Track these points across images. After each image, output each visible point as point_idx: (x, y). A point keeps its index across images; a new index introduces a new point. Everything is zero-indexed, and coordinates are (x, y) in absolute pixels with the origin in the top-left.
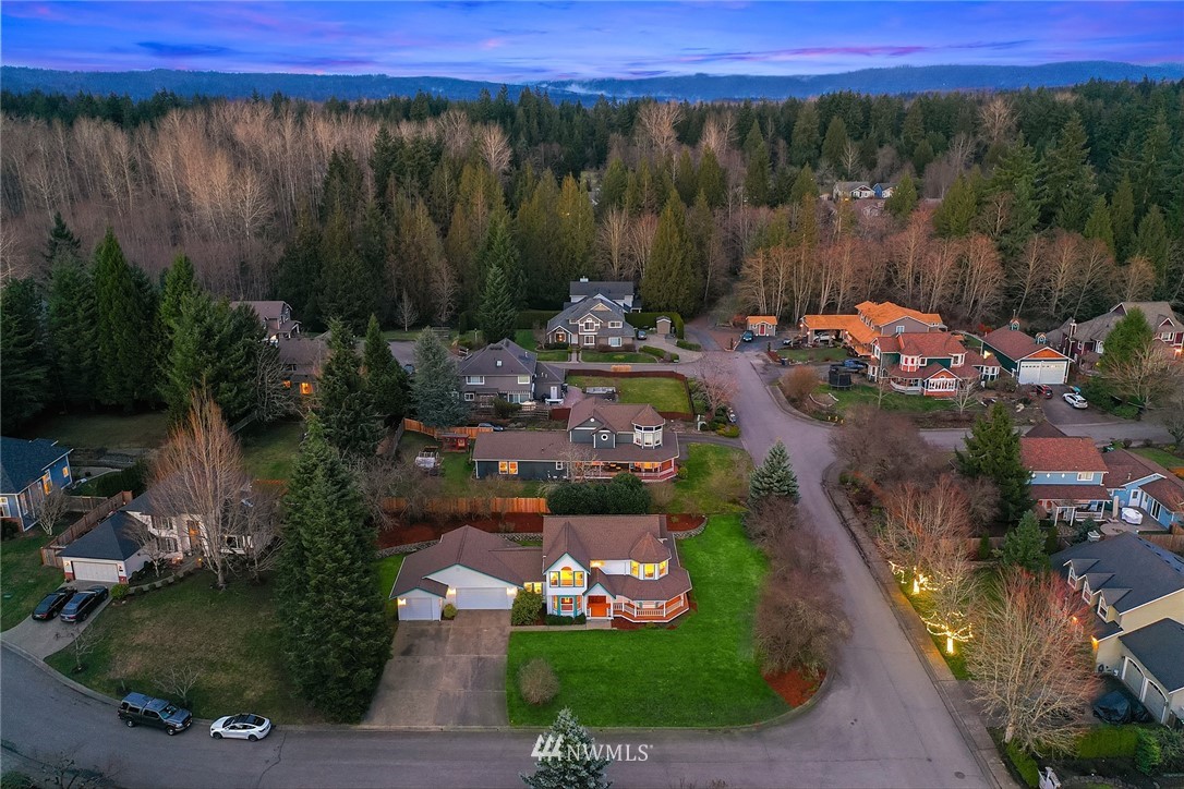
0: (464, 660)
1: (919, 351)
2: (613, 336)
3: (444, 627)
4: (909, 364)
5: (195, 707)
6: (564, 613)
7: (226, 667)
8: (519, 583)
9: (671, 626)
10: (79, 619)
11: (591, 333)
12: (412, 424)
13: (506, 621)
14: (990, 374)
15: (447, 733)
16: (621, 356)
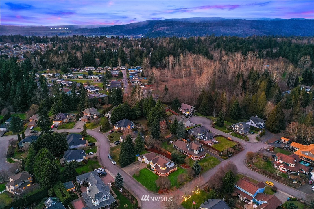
0: (138, 168)
1: (281, 159)
2: (240, 131)
3: (141, 163)
4: (278, 161)
5: (113, 158)
6: (152, 168)
10: (117, 145)
11: (237, 129)
13: (147, 166)
14: (305, 173)
15: (127, 174)
16: (239, 136)
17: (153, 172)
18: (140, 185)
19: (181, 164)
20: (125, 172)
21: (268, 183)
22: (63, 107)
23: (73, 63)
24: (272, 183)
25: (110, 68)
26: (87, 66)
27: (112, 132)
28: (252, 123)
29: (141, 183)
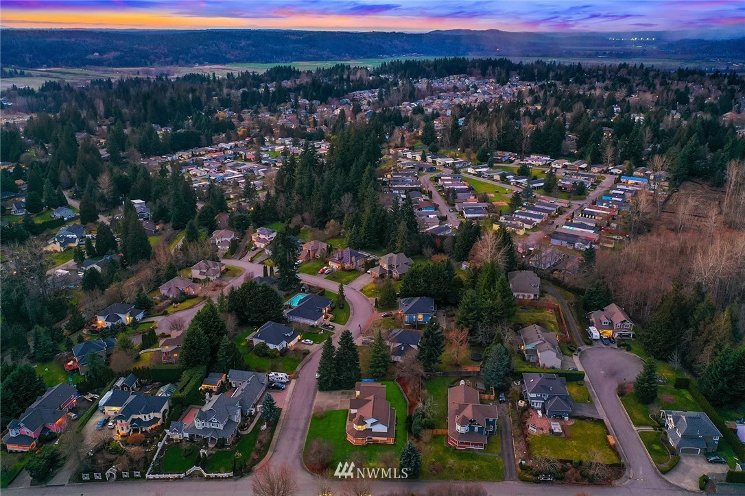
15: (312, 405)
16: (658, 447)
18: (303, 436)
20: (313, 401)
22: (365, 238)
23: (512, 141)
25: (584, 166)
26: (537, 153)
27: (388, 316)
29: (309, 433)
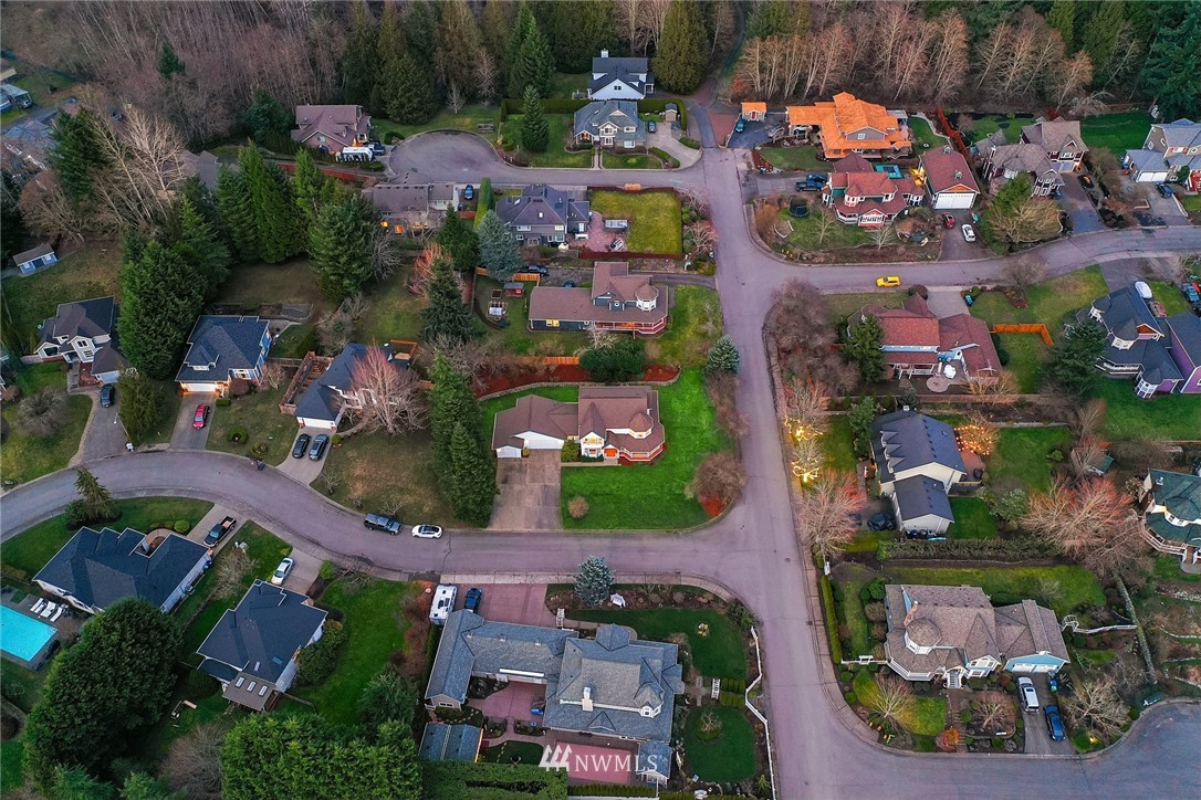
0: (537, 486)
1: (859, 192)
2: (627, 140)
3: (524, 463)
4: (851, 201)
5: (401, 519)
6: (591, 456)
7: (410, 492)
8: (564, 438)
9: (651, 463)
10: (319, 457)
11: (610, 136)
12: (481, 271)
13: (558, 459)
14: (915, 200)
15: (531, 534)
16: (634, 160)
17: (605, 464)
19: (642, 375)
20: (519, 534)
21: (886, 284)
24: (896, 279)
27: (207, 413)
28: (615, 88)
